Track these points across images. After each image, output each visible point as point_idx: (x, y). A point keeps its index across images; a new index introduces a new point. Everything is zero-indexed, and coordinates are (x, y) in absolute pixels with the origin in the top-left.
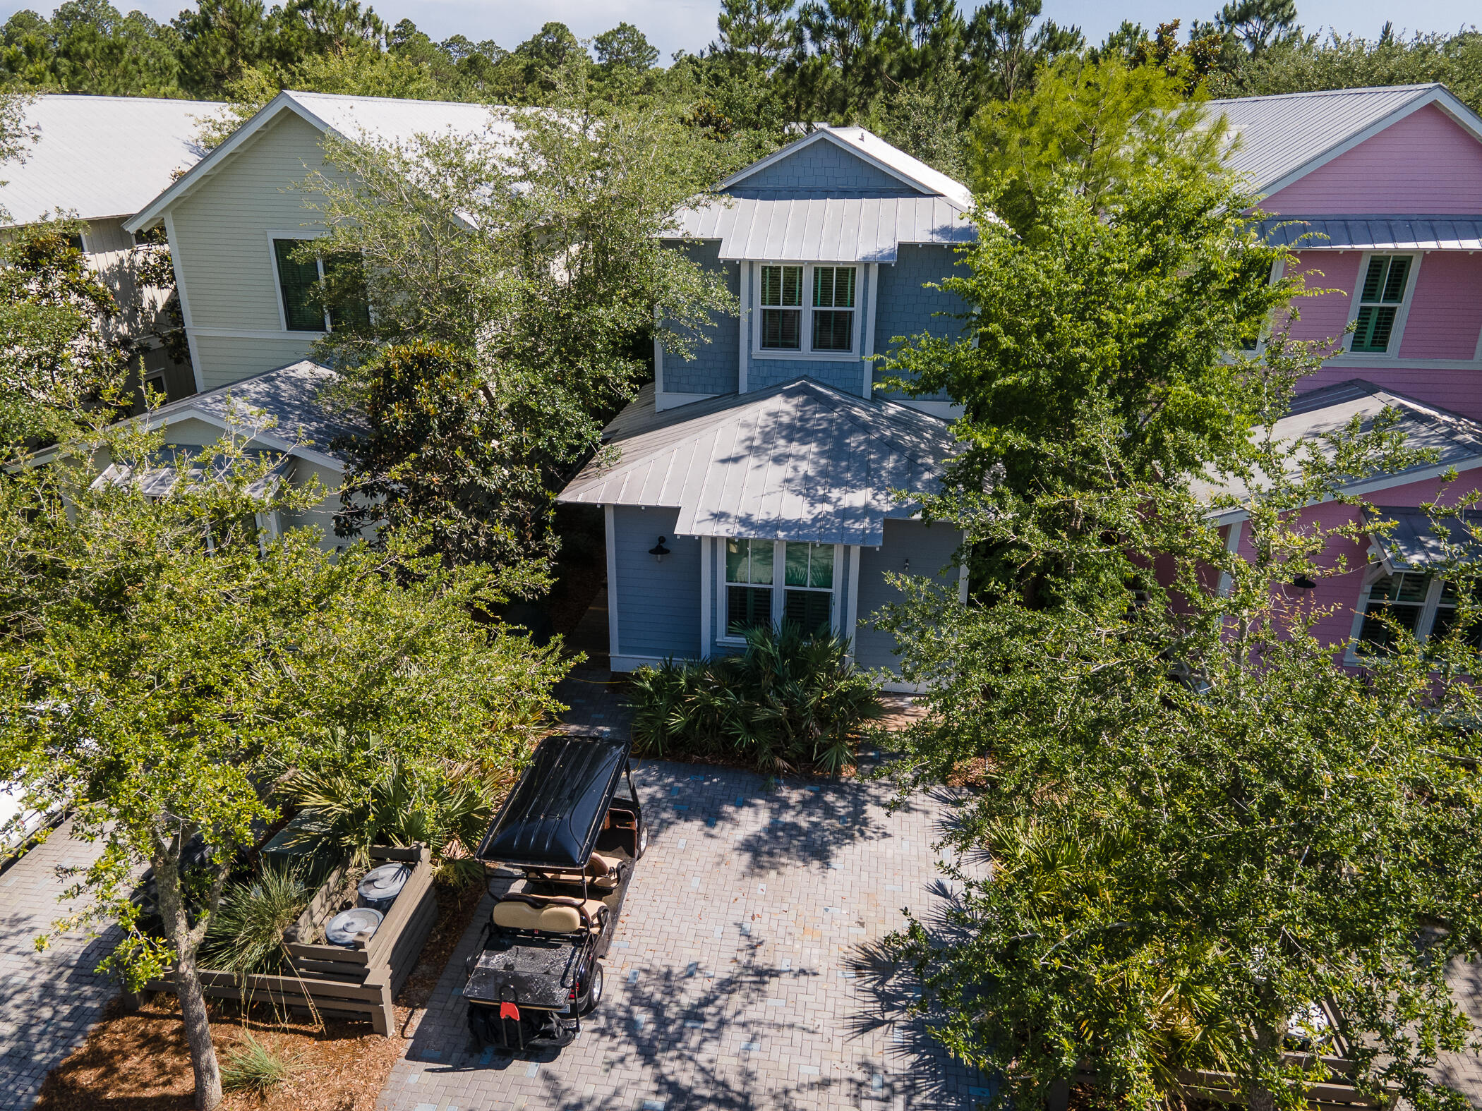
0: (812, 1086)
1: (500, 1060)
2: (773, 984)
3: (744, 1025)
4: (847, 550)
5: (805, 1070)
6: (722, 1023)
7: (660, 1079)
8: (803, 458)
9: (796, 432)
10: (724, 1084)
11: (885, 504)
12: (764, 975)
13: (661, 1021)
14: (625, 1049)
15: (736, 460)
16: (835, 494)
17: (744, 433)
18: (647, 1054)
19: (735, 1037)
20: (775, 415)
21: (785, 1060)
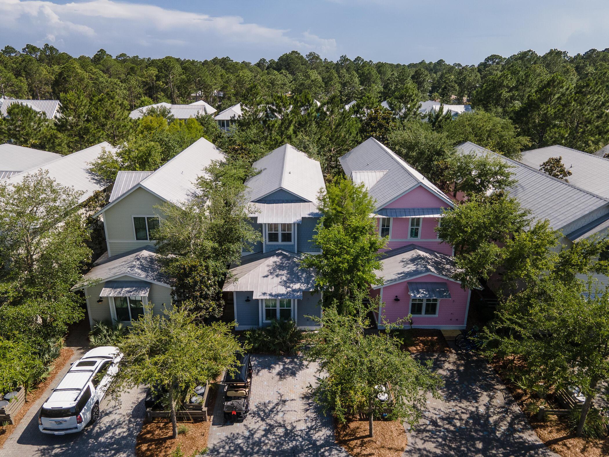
0: (297, 421)
1: (232, 423)
2: (287, 403)
3: (282, 411)
4: (294, 300)
5: (293, 418)
6: (278, 412)
7: (267, 424)
8: (283, 275)
9: (281, 267)
10: (280, 423)
11: (304, 287)
12: (285, 401)
13: (265, 413)
14: (258, 419)
15: (267, 276)
16: (291, 285)
17: (268, 268)
18: (263, 420)
19: (281, 414)
20: (275, 262)
21: (289, 417)
